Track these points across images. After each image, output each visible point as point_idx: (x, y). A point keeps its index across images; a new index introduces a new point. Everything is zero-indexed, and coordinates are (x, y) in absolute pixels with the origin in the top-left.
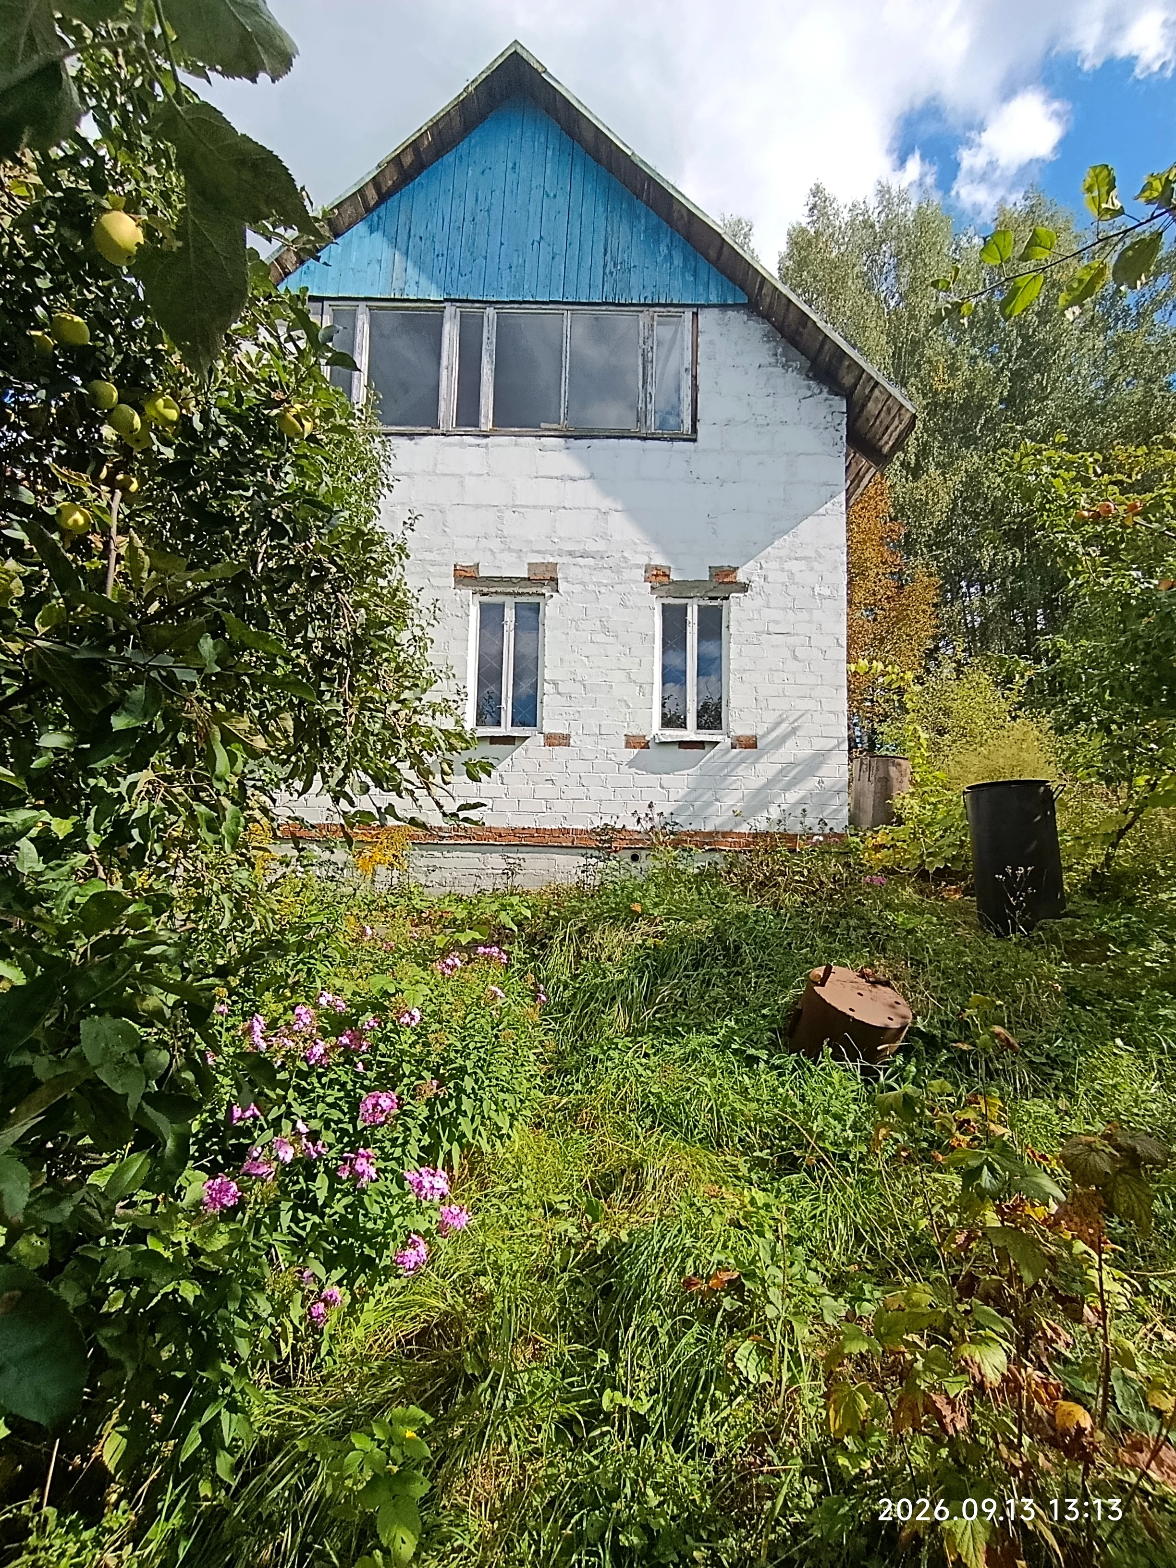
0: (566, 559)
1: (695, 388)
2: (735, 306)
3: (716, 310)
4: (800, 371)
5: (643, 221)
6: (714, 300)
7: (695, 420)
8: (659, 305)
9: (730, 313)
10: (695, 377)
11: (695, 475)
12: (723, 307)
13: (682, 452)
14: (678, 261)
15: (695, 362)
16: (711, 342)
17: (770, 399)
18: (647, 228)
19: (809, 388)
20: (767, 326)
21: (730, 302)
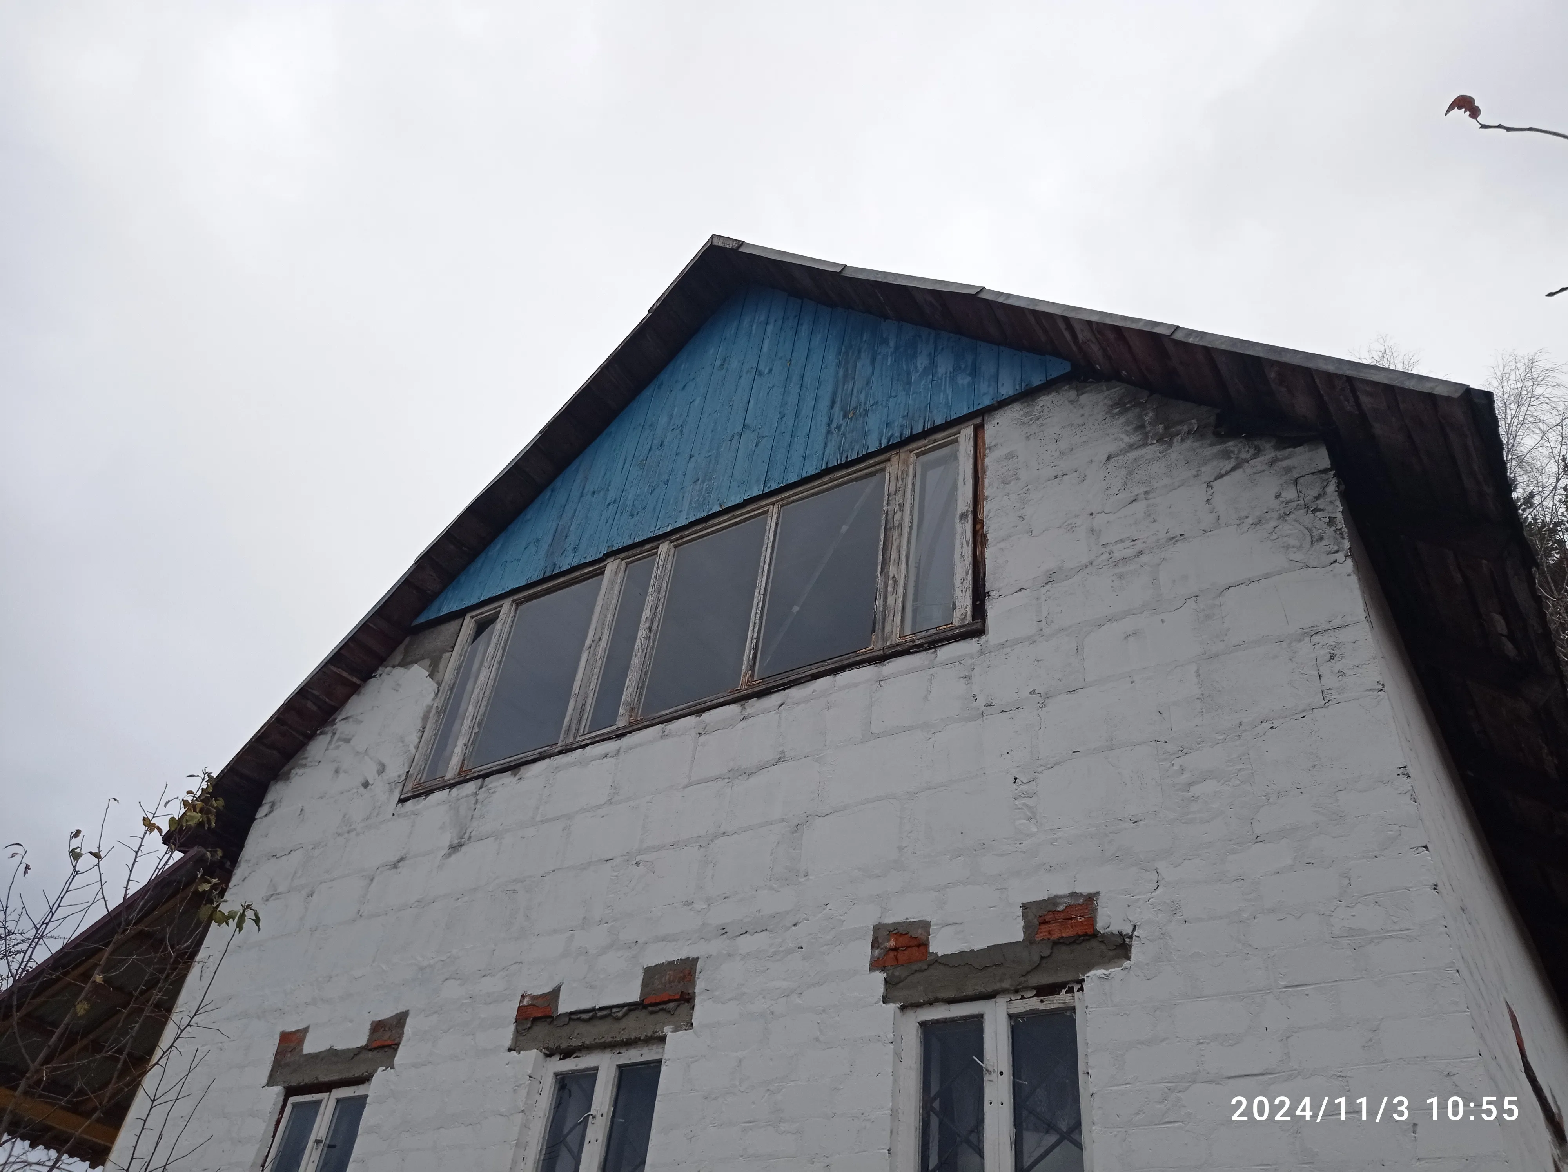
0: (716, 946)
1: (979, 539)
2: (1049, 386)
3: (1017, 407)
4: (1199, 434)
5: (892, 344)
6: (1006, 390)
7: (979, 594)
8: (913, 438)
9: (1044, 401)
10: (978, 524)
11: (981, 701)
12: (1027, 395)
13: (958, 661)
14: (944, 366)
15: (977, 498)
16: (1011, 456)
17: (1140, 507)
18: (897, 348)
19: (1226, 455)
20: (1117, 391)
21: (1037, 380)
